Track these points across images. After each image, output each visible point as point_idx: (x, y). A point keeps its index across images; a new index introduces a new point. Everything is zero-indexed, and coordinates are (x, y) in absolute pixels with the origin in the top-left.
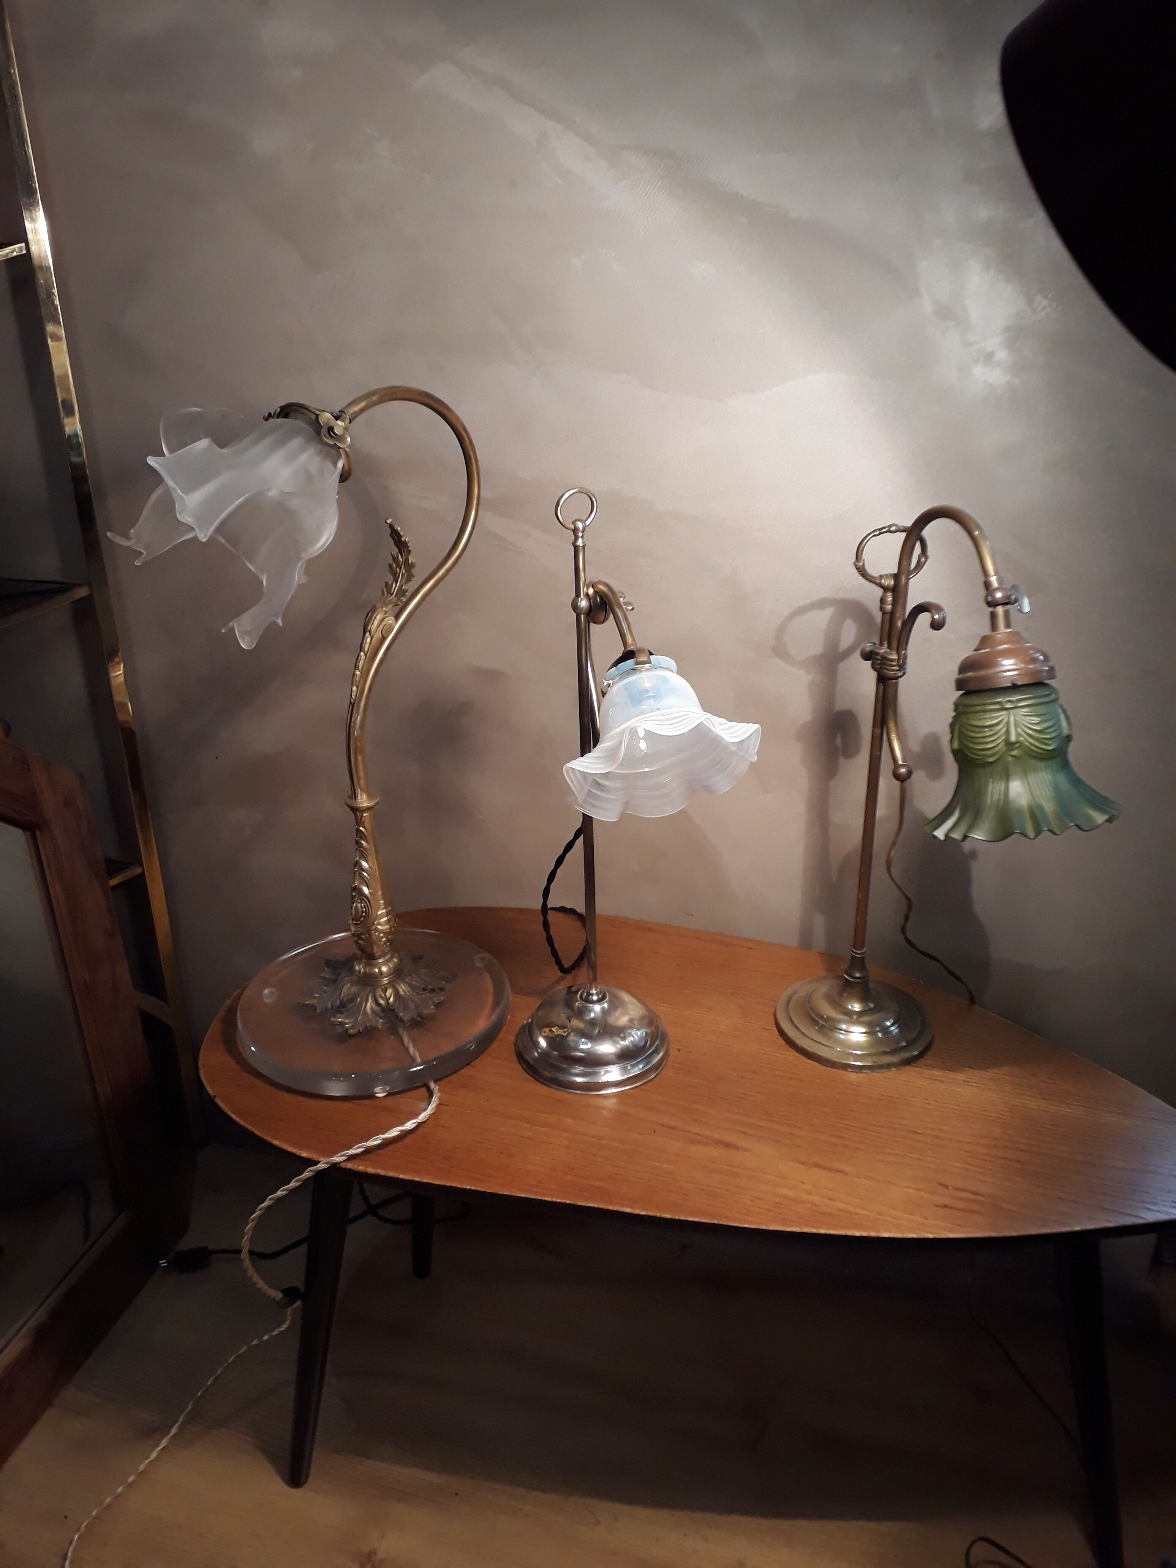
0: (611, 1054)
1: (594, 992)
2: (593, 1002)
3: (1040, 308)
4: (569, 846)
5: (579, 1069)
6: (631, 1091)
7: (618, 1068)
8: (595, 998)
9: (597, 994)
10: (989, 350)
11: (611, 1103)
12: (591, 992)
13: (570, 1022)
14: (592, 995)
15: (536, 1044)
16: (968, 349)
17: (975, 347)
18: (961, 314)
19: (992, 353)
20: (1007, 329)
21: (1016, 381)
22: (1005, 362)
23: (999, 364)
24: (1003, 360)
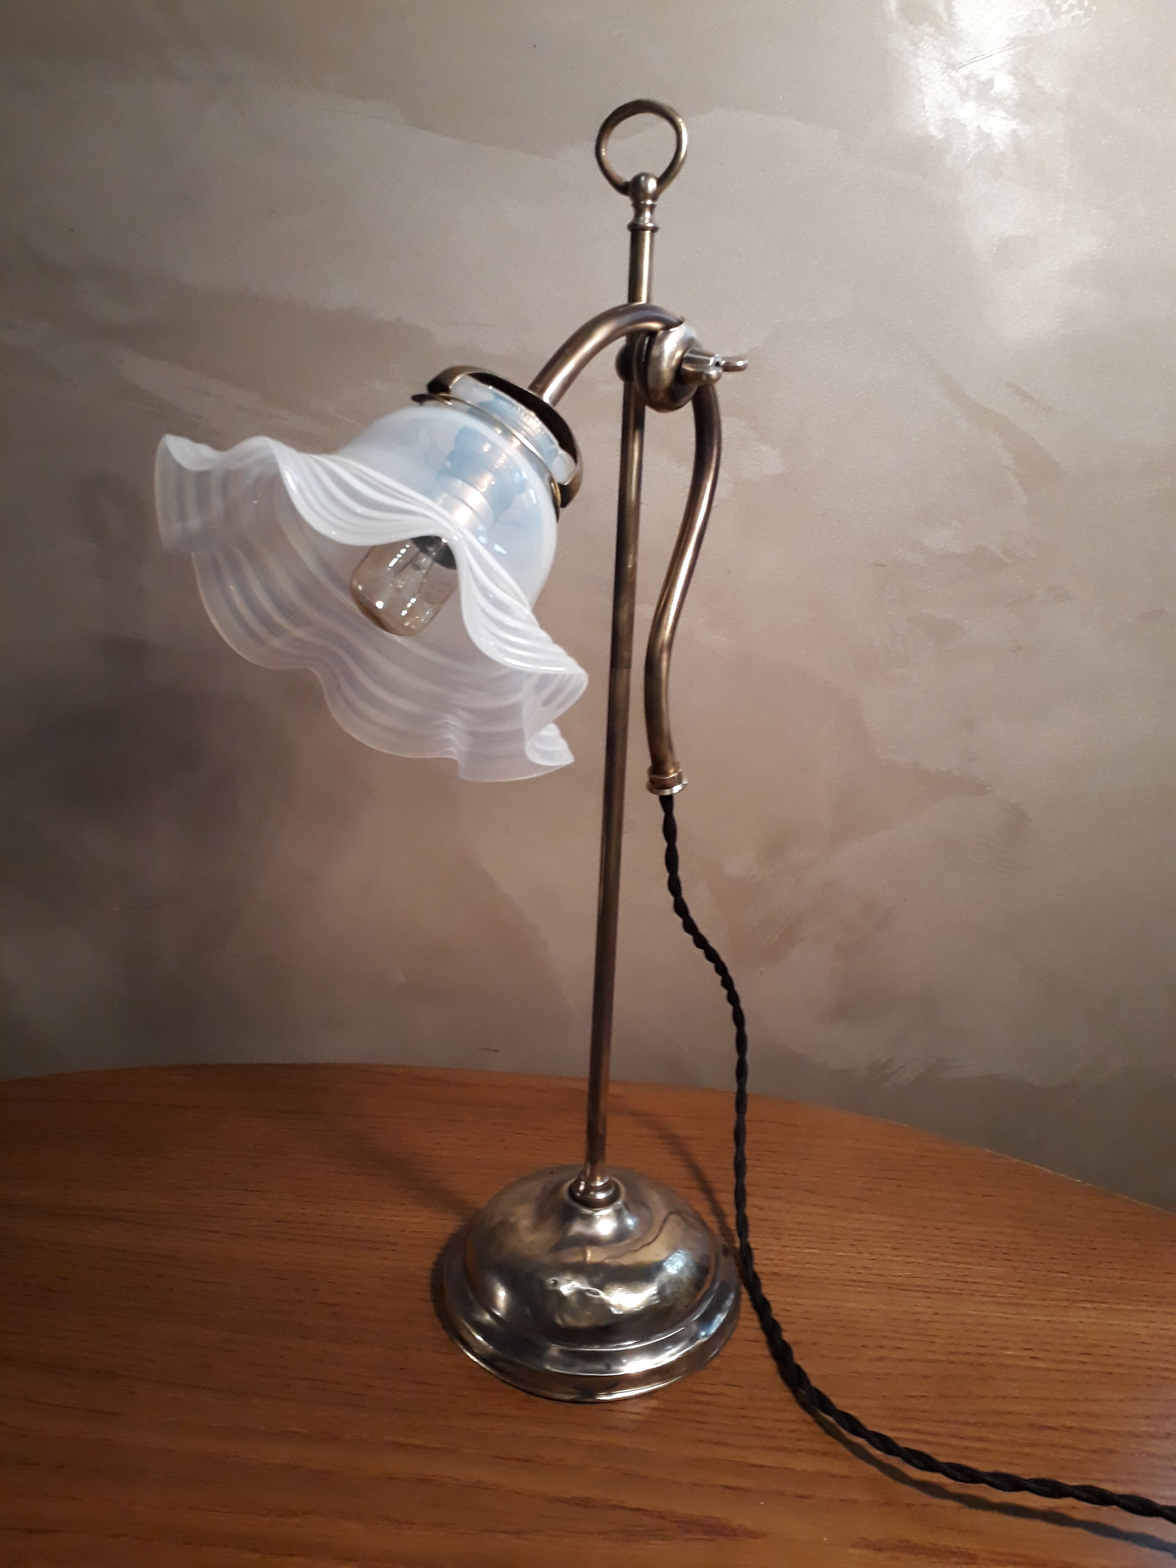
16: (953, 73)
17: (964, 71)
18: (945, 15)
19: (990, 83)
20: (1014, 42)
21: (1025, 131)
22: (1010, 97)
23: (999, 101)
24: (1006, 94)
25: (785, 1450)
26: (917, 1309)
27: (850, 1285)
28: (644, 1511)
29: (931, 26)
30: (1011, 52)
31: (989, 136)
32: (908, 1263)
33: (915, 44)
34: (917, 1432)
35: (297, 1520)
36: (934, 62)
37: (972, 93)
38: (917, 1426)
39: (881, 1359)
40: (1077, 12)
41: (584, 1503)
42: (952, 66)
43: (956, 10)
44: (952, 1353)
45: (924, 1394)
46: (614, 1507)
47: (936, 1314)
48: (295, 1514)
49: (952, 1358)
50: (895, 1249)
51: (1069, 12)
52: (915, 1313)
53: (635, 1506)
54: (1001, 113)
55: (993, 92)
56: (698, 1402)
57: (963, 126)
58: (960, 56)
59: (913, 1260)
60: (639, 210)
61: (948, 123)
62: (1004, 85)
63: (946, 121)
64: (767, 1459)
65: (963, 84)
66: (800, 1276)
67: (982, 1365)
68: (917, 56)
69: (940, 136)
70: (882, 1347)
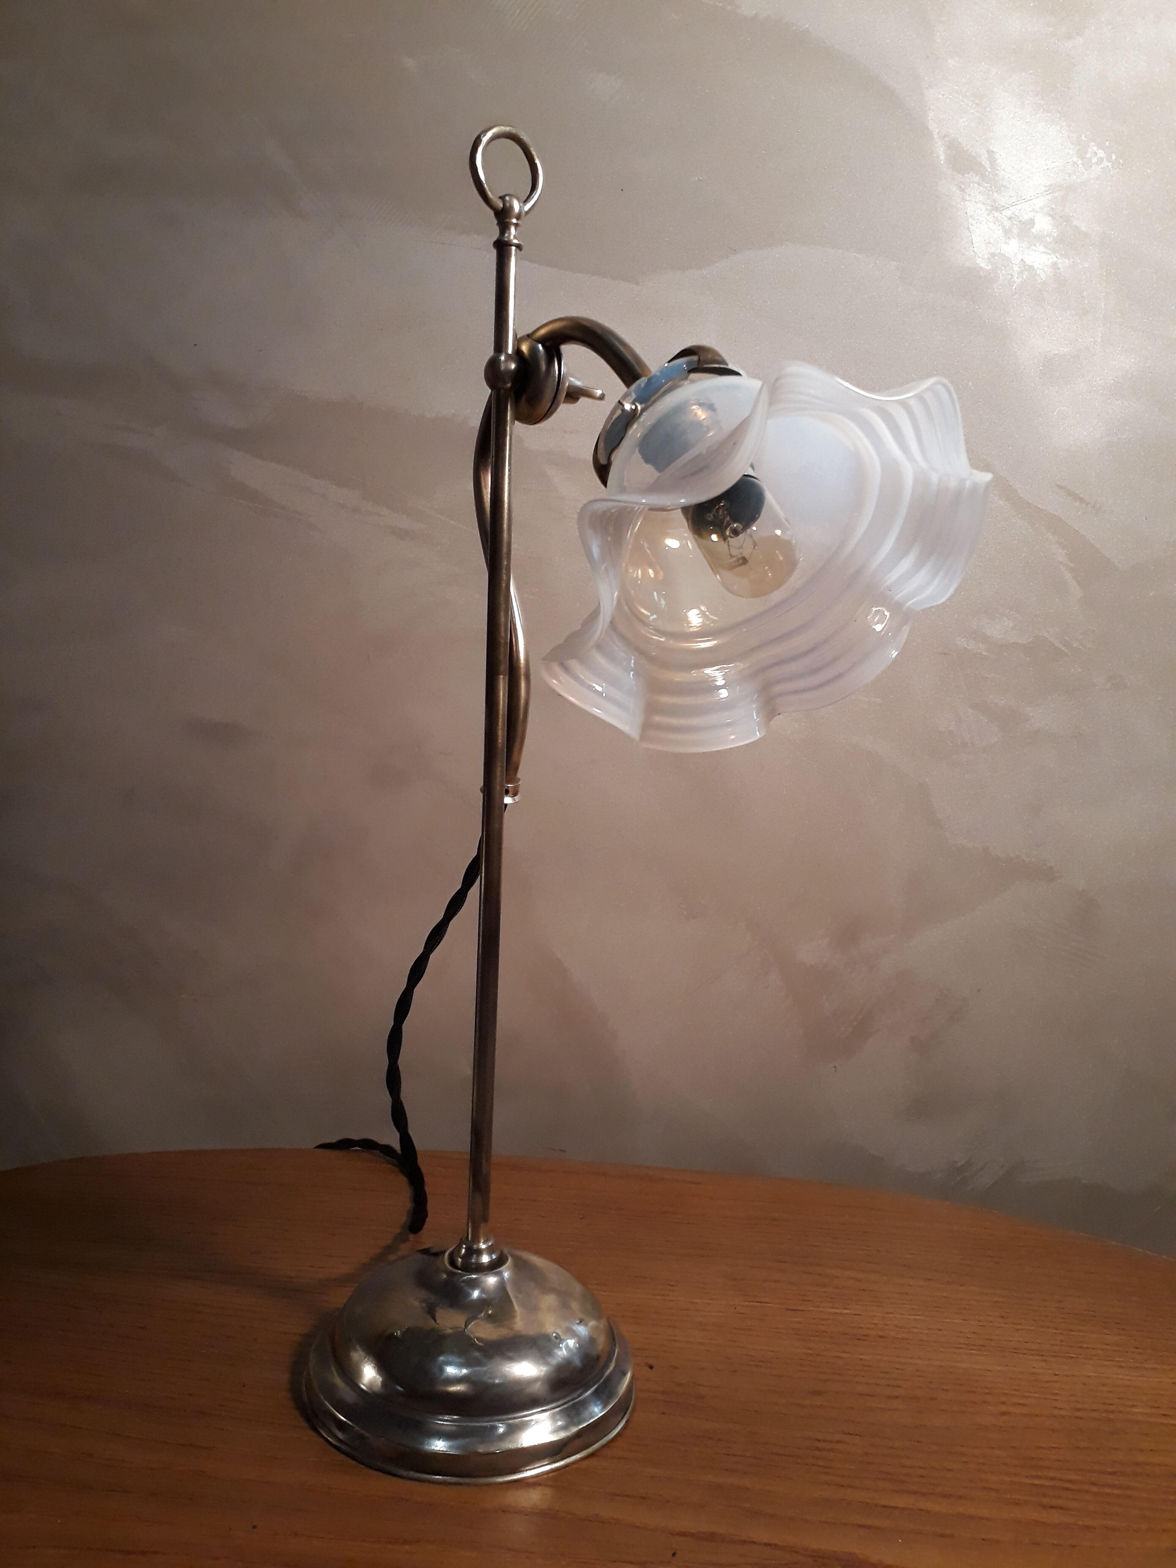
0: (535, 1380)
1: (483, 1246)
2: (481, 1269)
3: (1095, 160)
4: (456, 904)
5: (446, 1422)
6: (586, 1462)
7: (547, 1414)
8: (485, 1259)
9: (490, 1250)
10: (1026, 218)
11: (534, 1498)
12: (475, 1247)
13: (435, 1321)
14: (479, 1252)
15: (351, 1376)
16: (996, 214)
17: (1007, 213)
18: (987, 164)
19: (1032, 222)
20: (1051, 189)
21: (1064, 263)
22: (1049, 235)
23: (1039, 238)
24: (1046, 233)
25: (915, 1493)
26: (1034, 1370)
27: (961, 1348)
28: (775, 1546)
29: (977, 174)
30: (1049, 197)
31: (1031, 268)
32: (1017, 1330)
33: (963, 190)
34: (1052, 1479)
35: (407, 1547)
36: (980, 205)
37: (1015, 231)
38: (1051, 1474)
39: (1004, 1414)
40: (1106, 163)
41: (711, 1537)
42: (996, 208)
43: (998, 161)
44: (1079, 1410)
45: (1054, 1446)
46: (744, 1542)
47: (1056, 1375)
48: (405, 1542)
49: (1078, 1414)
50: (1002, 1317)
51: (1098, 164)
52: (1033, 1374)
53: (766, 1541)
54: (1042, 249)
55: (1034, 230)
56: (818, 1449)
57: (1009, 259)
58: (1003, 200)
59: (1023, 1327)
60: (504, 227)
61: (994, 257)
62: (1043, 224)
63: (993, 255)
64: (900, 1501)
65: (1007, 224)
66: (908, 1339)
67: (1110, 1420)
68: (964, 200)
69: (989, 267)
70: (1003, 1403)
